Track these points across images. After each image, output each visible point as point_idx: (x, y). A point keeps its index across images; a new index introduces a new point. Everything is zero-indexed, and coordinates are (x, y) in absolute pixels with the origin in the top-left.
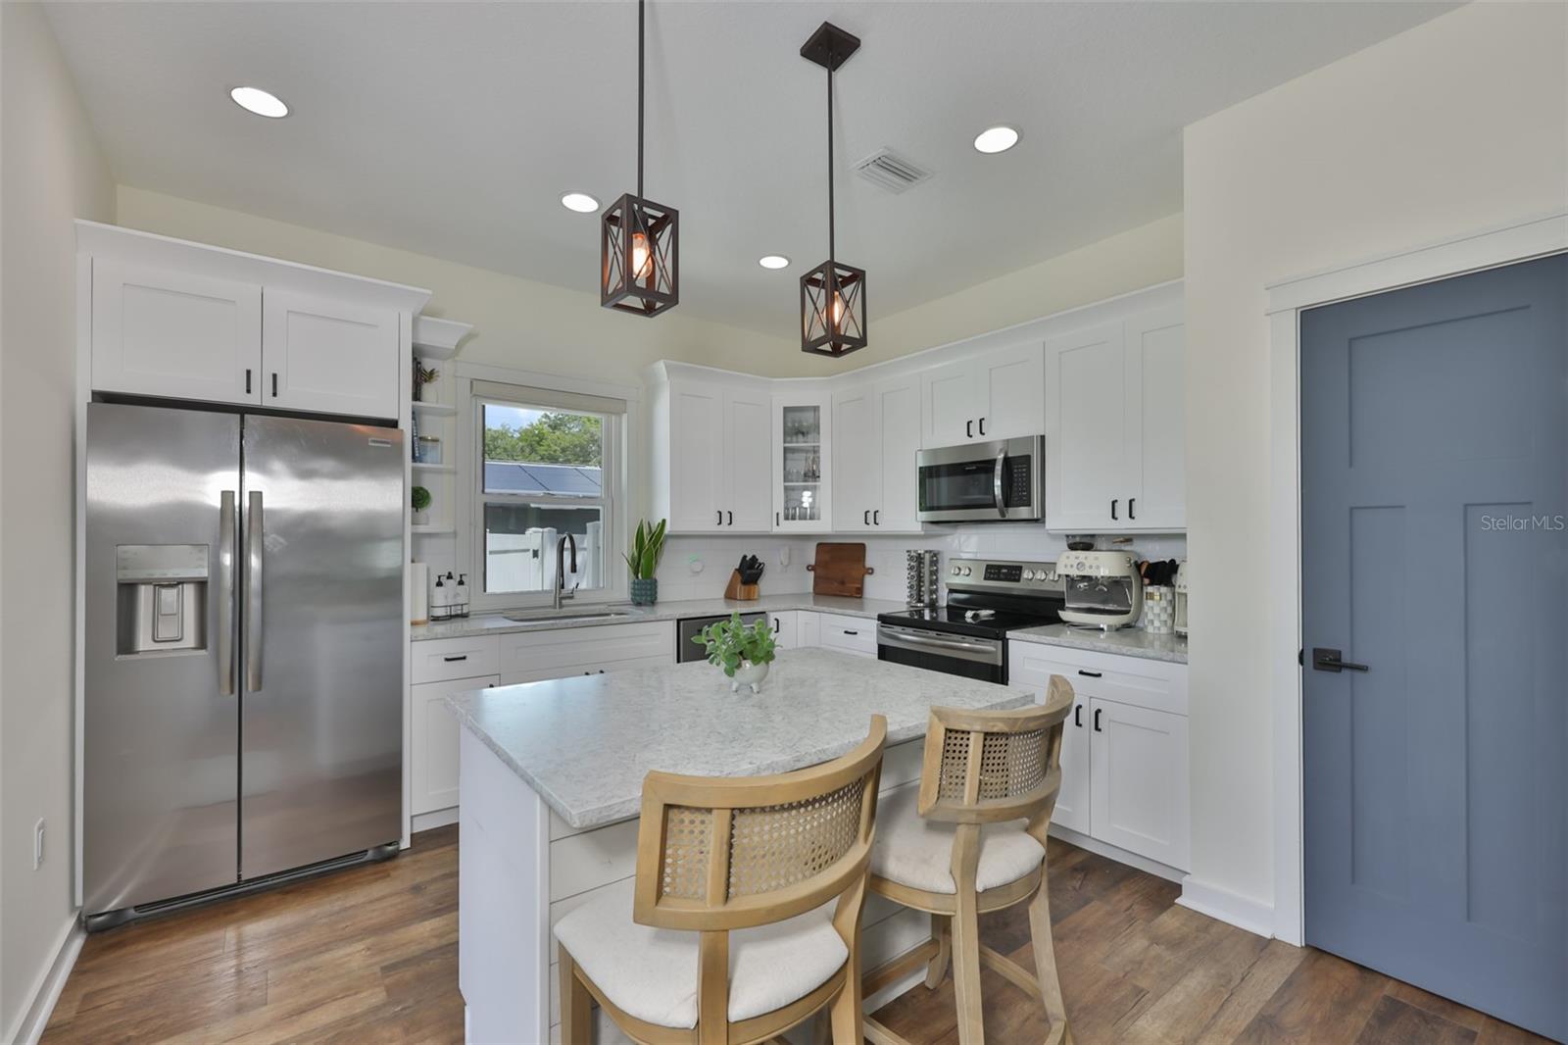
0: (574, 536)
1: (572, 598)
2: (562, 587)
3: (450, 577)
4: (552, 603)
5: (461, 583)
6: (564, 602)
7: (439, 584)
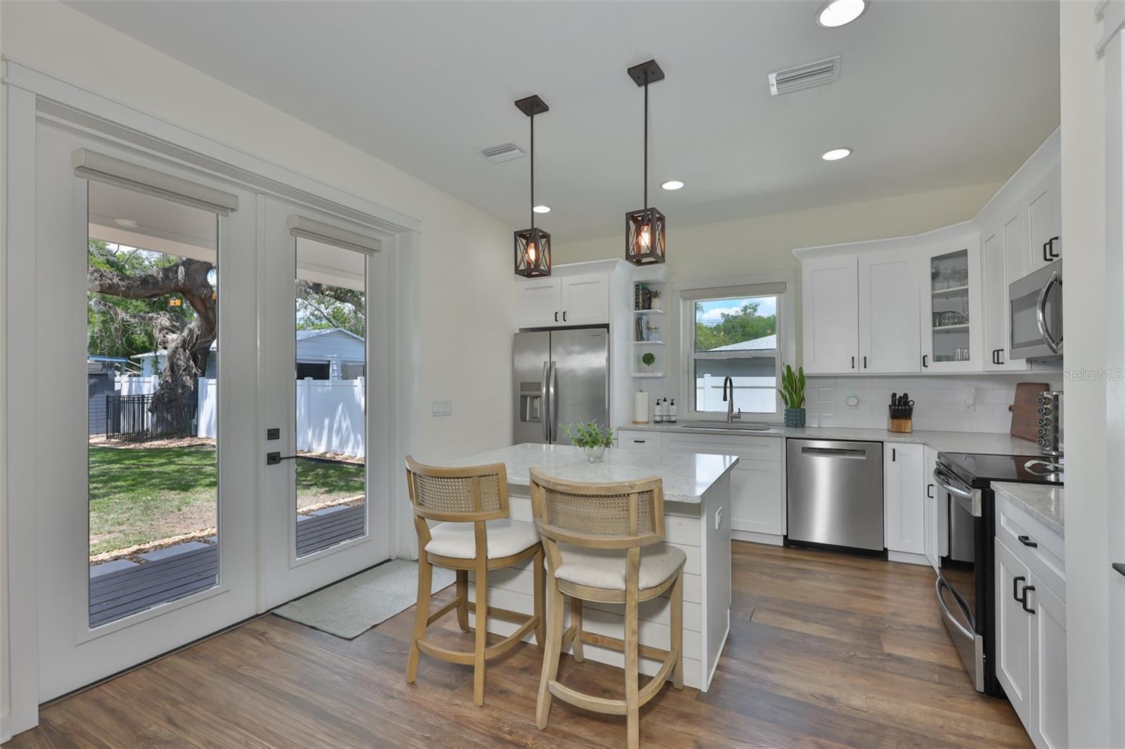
0: (732, 378)
1: (739, 418)
2: (732, 411)
3: (665, 400)
4: (726, 419)
5: (672, 404)
6: (734, 420)
7: (658, 404)
